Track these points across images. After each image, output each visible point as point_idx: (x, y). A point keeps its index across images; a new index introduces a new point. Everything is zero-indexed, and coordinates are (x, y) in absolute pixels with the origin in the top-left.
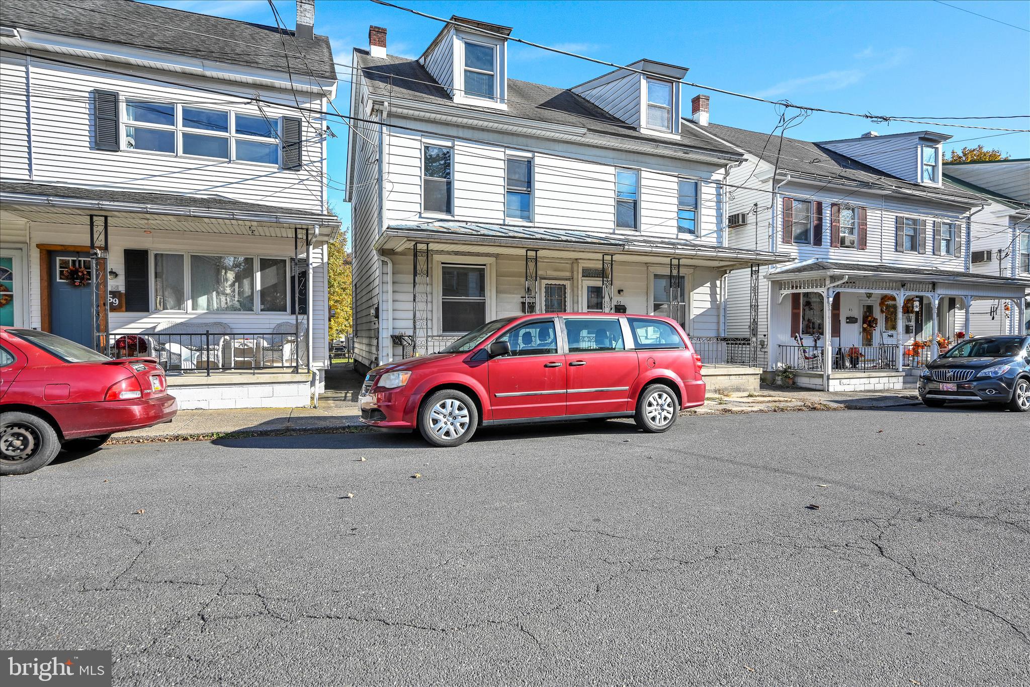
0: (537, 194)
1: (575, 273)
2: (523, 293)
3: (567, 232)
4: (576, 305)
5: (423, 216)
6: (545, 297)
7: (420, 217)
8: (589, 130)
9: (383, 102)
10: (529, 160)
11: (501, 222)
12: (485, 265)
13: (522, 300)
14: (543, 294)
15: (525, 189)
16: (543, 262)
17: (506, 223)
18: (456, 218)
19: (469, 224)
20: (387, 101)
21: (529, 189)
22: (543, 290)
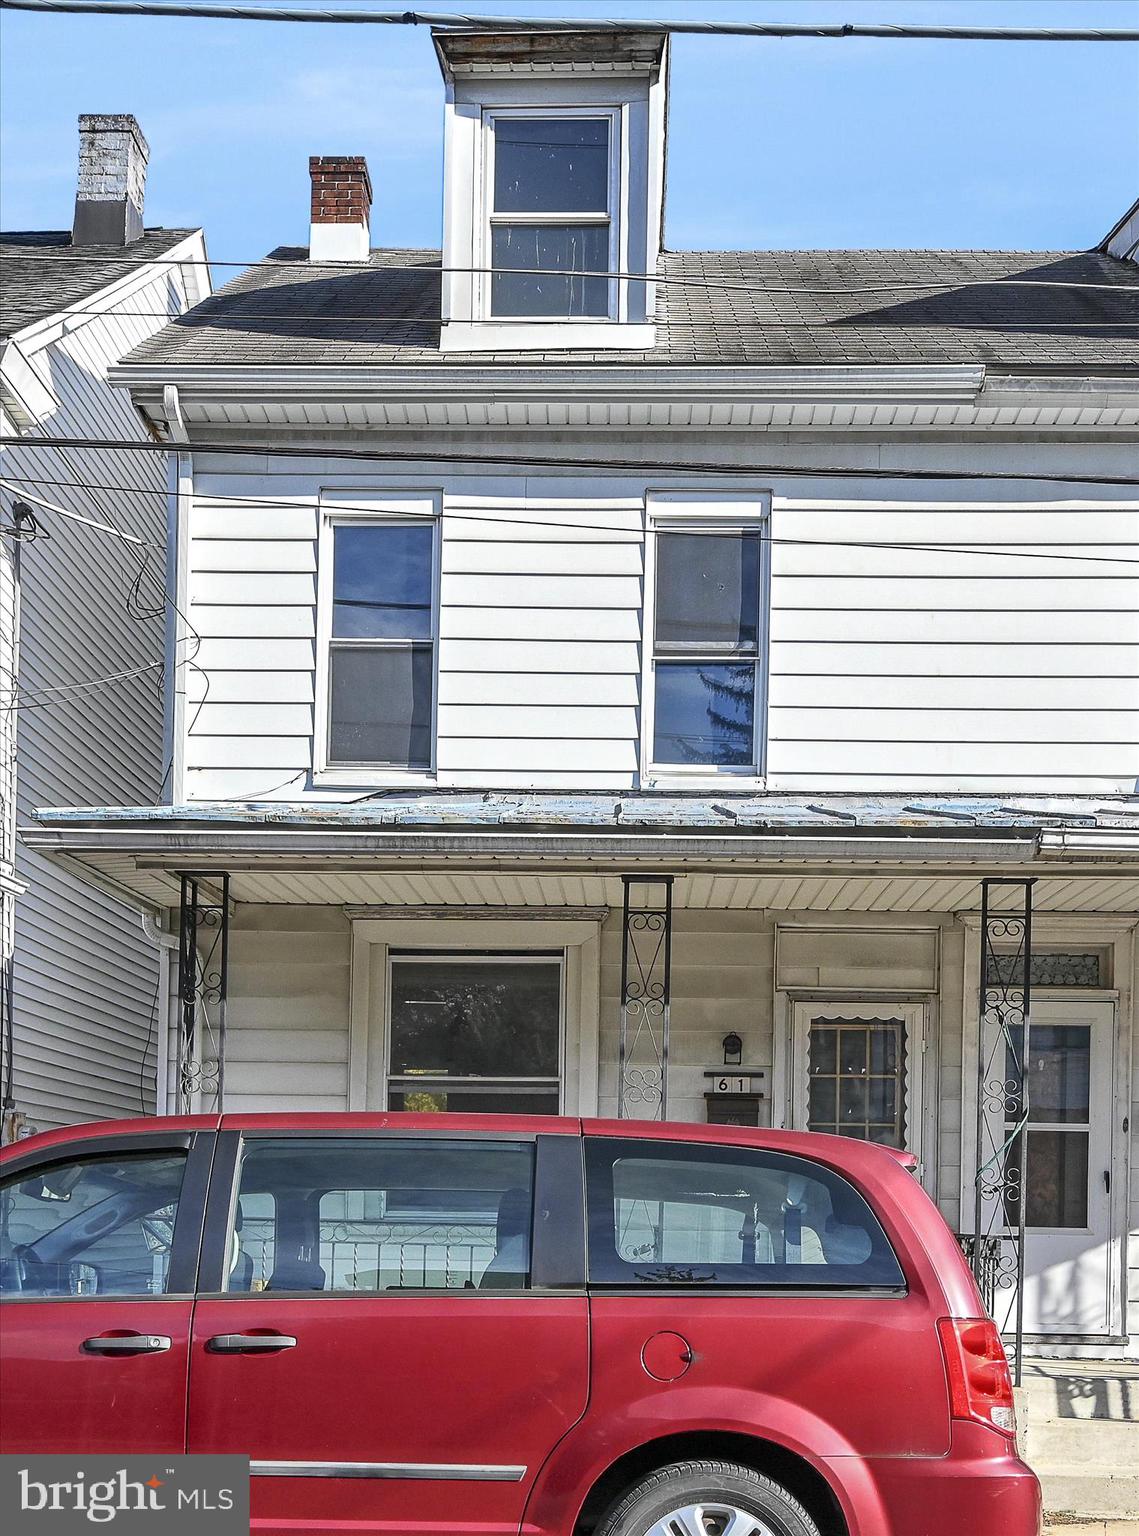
0: (778, 658)
1: (949, 972)
2: (715, 1058)
3: (914, 802)
4: (949, 1105)
5: (318, 780)
6: (811, 1071)
7: (310, 787)
8: (997, 367)
9: (161, 390)
10: (751, 528)
11: (625, 782)
12: (559, 953)
13: (707, 1085)
14: (803, 1061)
15: (732, 645)
16: (807, 930)
17: (645, 786)
18: (444, 780)
19: (495, 798)
20: (171, 382)
21: (749, 646)
22: (803, 1045)
